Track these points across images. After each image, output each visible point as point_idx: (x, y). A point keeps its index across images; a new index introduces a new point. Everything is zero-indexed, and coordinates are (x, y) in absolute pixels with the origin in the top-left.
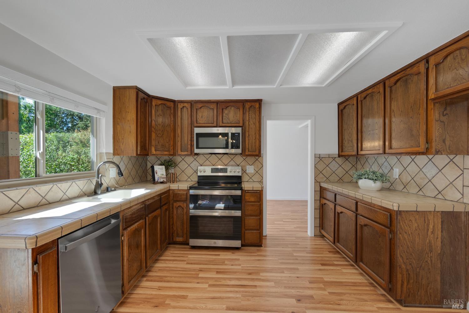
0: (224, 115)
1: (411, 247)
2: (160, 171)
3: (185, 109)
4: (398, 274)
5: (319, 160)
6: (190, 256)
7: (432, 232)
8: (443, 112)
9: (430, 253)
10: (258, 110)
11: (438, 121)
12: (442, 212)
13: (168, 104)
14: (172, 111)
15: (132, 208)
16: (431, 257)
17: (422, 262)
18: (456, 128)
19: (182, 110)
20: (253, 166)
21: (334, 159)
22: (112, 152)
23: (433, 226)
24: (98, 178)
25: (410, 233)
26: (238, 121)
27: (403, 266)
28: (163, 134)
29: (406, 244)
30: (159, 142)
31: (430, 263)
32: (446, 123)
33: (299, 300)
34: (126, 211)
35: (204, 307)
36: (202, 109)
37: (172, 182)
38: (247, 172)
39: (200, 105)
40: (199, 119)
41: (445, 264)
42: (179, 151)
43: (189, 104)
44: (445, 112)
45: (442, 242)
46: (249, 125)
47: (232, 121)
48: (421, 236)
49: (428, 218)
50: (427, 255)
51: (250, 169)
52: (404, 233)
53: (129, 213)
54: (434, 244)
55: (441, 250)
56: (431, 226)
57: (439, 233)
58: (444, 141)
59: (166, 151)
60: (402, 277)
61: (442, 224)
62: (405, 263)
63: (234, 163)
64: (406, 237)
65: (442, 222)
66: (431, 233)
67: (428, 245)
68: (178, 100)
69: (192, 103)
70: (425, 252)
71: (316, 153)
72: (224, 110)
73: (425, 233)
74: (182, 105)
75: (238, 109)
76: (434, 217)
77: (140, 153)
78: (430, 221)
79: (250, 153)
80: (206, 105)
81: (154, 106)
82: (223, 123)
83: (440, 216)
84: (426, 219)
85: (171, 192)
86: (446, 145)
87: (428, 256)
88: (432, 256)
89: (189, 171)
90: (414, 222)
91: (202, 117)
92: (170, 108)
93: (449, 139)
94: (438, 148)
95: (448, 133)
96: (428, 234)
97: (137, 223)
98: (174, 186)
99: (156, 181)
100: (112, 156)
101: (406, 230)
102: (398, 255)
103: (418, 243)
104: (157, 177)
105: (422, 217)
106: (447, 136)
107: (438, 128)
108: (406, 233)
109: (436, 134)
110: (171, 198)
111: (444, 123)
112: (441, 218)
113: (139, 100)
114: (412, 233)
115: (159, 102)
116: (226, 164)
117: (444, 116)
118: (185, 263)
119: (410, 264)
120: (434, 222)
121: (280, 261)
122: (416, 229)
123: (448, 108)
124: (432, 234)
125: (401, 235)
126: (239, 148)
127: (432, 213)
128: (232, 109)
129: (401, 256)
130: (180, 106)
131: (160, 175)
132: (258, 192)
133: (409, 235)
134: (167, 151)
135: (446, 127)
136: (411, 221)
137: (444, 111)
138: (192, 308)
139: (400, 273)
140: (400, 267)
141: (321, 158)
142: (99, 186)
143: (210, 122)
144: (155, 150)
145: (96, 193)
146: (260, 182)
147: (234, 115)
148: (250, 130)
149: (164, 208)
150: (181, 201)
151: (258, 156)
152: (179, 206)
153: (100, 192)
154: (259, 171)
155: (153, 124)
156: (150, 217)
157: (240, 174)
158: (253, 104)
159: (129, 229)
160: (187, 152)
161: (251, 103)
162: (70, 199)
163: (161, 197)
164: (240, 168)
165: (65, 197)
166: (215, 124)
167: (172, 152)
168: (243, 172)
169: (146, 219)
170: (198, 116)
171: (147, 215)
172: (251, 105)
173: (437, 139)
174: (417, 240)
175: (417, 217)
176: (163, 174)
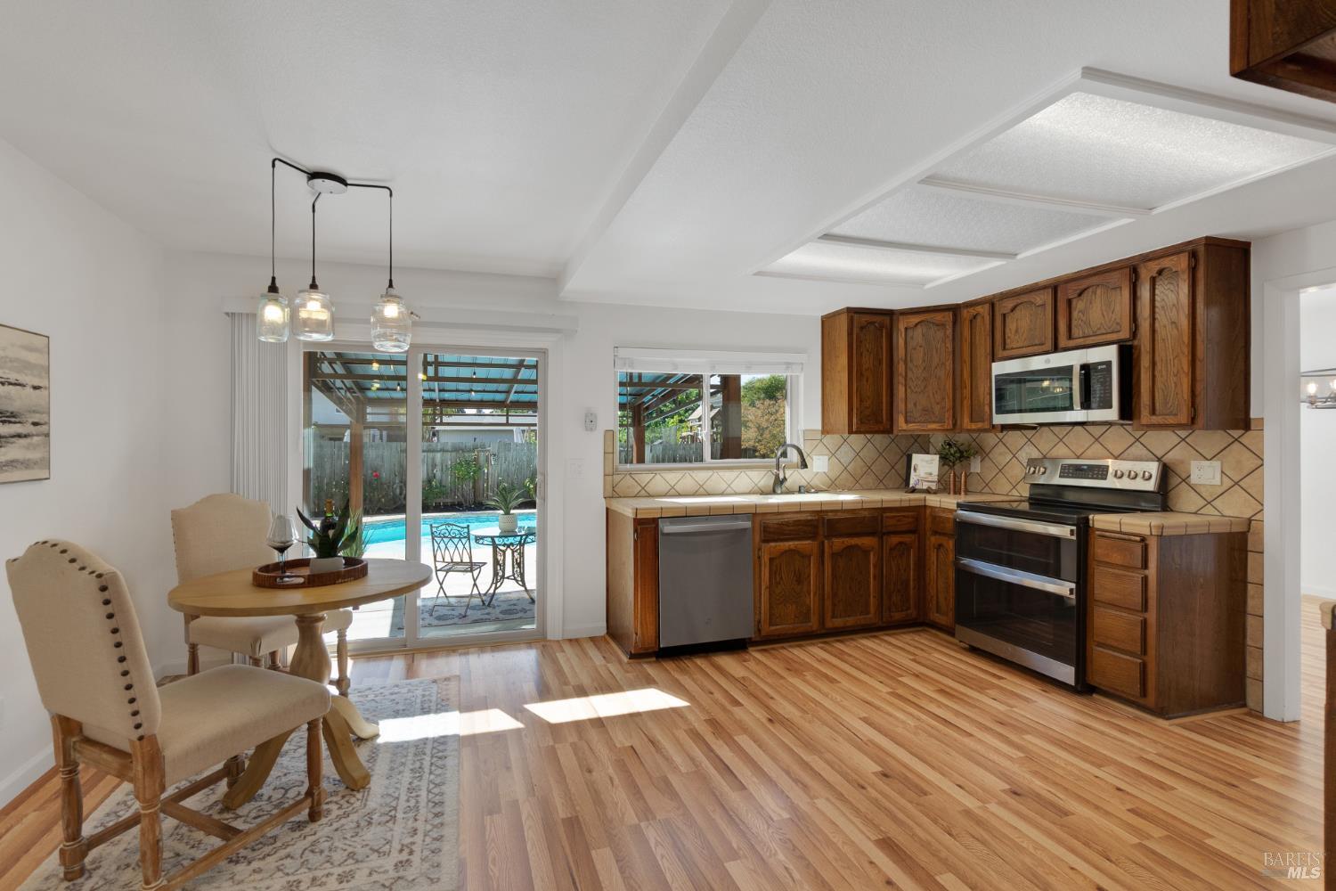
0: (1075, 314)
2: (926, 467)
3: (979, 319)
6: (938, 655)
10: (1186, 276)
13: (938, 317)
14: (949, 332)
15: (785, 516)
19: (973, 322)
20: (1216, 464)
22: (820, 428)
24: (779, 469)
26: (1118, 324)
28: (925, 387)
30: (915, 404)
33: (1016, 793)
34: (768, 517)
36: (1017, 311)
37: (952, 492)
38: (1194, 480)
39: (1010, 304)
40: (1009, 337)
42: (966, 420)
43: (987, 306)
46: (1154, 331)
47: (1099, 329)
51: (1204, 473)
53: (773, 520)
59: (934, 422)
63: (1145, 452)
68: (964, 303)
69: (992, 302)
72: (1075, 301)
74: (972, 311)
75: (1118, 291)
77: (857, 428)
79: (1155, 420)
80: (1024, 298)
81: (903, 330)
82: (1070, 338)
85: (928, 511)
89: (1015, 471)
91: (1017, 331)
92: (942, 325)
97: (796, 543)
98: (933, 501)
99: (911, 486)
100: (819, 436)
104: (915, 478)
110: (928, 525)
113: (855, 330)
115: (914, 320)
116: (1116, 454)
118: (912, 657)
126: (1110, 407)
128: (1099, 292)
130: (966, 314)
131: (923, 475)
132: (1133, 538)
134: (938, 422)
142: (779, 482)
143: (1037, 342)
144: (906, 422)
145: (774, 492)
146: (1250, 520)
147: (1104, 310)
148: (1159, 345)
149: (895, 540)
150: (944, 534)
151: (1236, 427)
152: (940, 546)
153: (779, 492)
154: (1247, 479)
155: (901, 368)
156: (839, 543)
157: (1150, 486)
158: (1166, 263)
159: (773, 544)
160: (983, 421)
161: (1157, 262)
162: (736, 494)
163: (882, 517)
164: (1153, 468)
165: (729, 490)
166: (1049, 345)
167: (948, 424)
168: (1174, 481)
169: (823, 543)
170: (1007, 331)
171: (829, 537)
172: (1158, 268)
176: (931, 474)
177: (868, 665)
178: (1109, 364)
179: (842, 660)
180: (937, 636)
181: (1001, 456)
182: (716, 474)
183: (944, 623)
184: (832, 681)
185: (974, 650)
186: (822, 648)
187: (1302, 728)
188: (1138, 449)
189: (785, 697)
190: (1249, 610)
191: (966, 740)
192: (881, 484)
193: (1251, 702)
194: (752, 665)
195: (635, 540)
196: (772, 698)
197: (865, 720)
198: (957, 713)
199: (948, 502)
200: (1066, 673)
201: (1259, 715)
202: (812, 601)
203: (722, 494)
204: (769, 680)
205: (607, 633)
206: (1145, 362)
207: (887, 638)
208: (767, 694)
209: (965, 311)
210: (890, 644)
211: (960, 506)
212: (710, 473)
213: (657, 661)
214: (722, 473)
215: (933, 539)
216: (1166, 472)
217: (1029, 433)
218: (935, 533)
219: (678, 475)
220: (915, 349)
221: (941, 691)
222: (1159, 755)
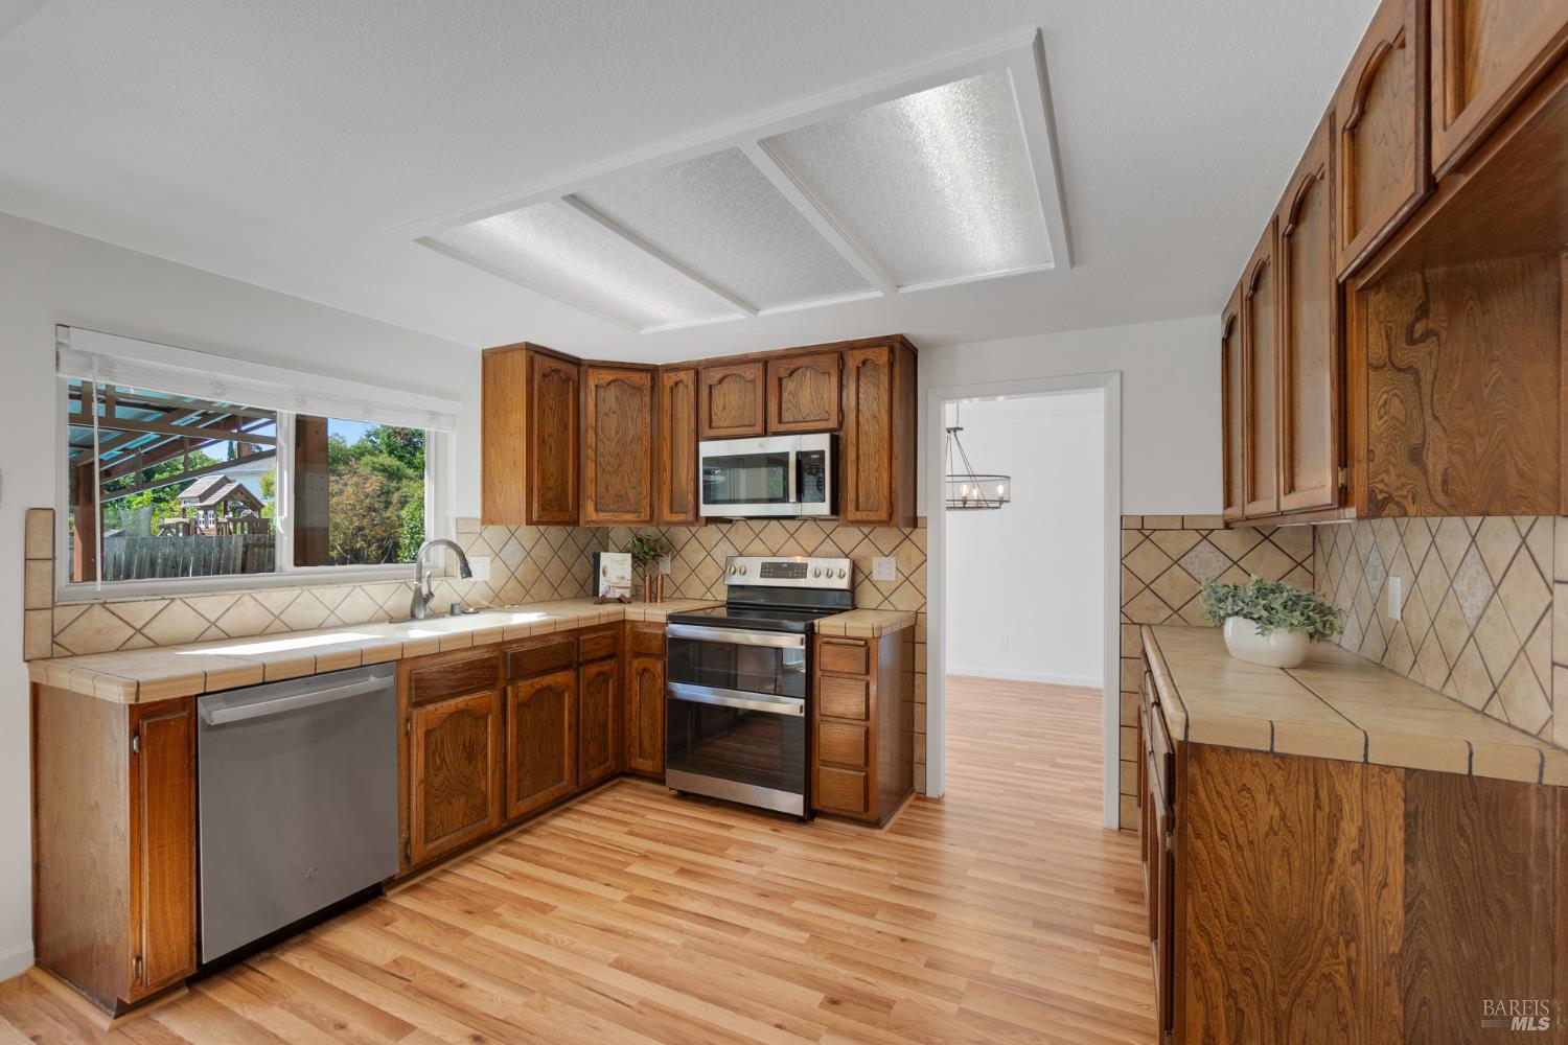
0: (785, 396)
1: (1249, 902)
2: (616, 569)
3: (681, 387)
4: (1191, 997)
5: (1140, 538)
6: (652, 816)
7: (1357, 856)
8: (1410, 330)
9: (1347, 944)
10: (886, 371)
11: (1384, 366)
12: (1409, 772)
13: (635, 378)
14: (647, 399)
15: (449, 658)
16: (1349, 962)
17: (1301, 974)
18: (1486, 391)
19: (675, 390)
20: (892, 559)
21: (1205, 535)
22: (478, 514)
23: (1361, 830)
24: (420, 579)
25: (1243, 840)
26: (826, 412)
27: (1213, 973)
28: (619, 465)
29: (1223, 883)
30: (607, 488)
31: (1346, 990)
32: (1427, 376)
33: (834, 1002)
34: (424, 662)
35: (567, 942)
36: (725, 385)
37: (647, 600)
38: (875, 577)
39: (717, 374)
40: (716, 414)
41: (1424, 1009)
42: (666, 510)
43: (692, 373)
44: (1419, 328)
45: (1408, 909)
46: (858, 423)
47: (808, 415)
48: (1297, 864)
49: (1332, 787)
50: (1328, 950)
51: (884, 570)
52: (1216, 836)
53: (430, 668)
54: (1368, 907)
55: (1407, 940)
56: (1350, 829)
57: (1391, 864)
58: (1416, 455)
59: (629, 512)
60: (1207, 1015)
61: (1407, 826)
62: (1220, 962)
63: (836, 549)
64: (1225, 854)
65: (1407, 815)
66: (1349, 857)
67: (1336, 906)
68: (663, 366)
69: (697, 369)
70: (1320, 936)
71: (1126, 513)
72: (784, 382)
73: (1319, 855)
74: (674, 376)
75: (827, 376)
76: (1364, 788)
77: (539, 517)
78: (1346, 807)
79: (859, 516)
80: (734, 370)
81: (593, 388)
82: (780, 422)
83: (1399, 789)
84: (1324, 794)
85: (628, 627)
86: (1425, 472)
87: (1337, 958)
88: (1353, 955)
89: (710, 571)
90: (1261, 797)
91: (724, 407)
92: (638, 389)
93: (1445, 446)
94: (1381, 486)
95: (1436, 418)
96: (1332, 860)
97: (466, 697)
98: (635, 612)
99: (600, 595)
100: (478, 528)
101: (1224, 823)
102: (1190, 923)
103: (1285, 888)
104: (606, 584)
105: (1302, 780)
106: (1435, 431)
107: (1385, 396)
108: (1223, 837)
109: (1372, 427)
110: (628, 645)
111: (1417, 373)
112: (1405, 800)
113: (537, 377)
114: (1251, 842)
115: (608, 376)
116: (810, 550)
117: (1412, 341)
118: (626, 829)
119: (1246, 971)
120: (1365, 815)
121: (897, 882)
122: (1271, 828)
123: (1439, 308)
124: (1354, 864)
125: (1199, 844)
126: (822, 500)
127: (1357, 769)
128: (808, 373)
129: (1201, 928)
130: (668, 380)
131: (614, 580)
132: (858, 642)
133: (1240, 847)
134: (633, 512)
135: (1426, 390)
136: (1248, 790)
137: (1417, 320)
138: (538, 937)
139: (1199, 998)
140: (1197, 974)
141: (1147, 533)
142: (422, 600)
143: (746, 423)
144: (596, 510)
145: (413, 617)
146: (917, 613)
147: (811, 394)
148: (862, 438)
149: (593, 669)
150: (651, 655)
151: (907, 526)
152: (645, 670)
153: (422, 616)
154: (914, 575)
155: (591, 437)
156: (526, 687)
157: (844, 584)
158: (870, 354)
159: (430, 707)
160: (686, 513)
161: (863, 351)
162: (346, 625)
163: (578, 640)
164: (845, 565)
165: (333, 620)
166: (759, 429)
167: (645, 515)
168: (861, 577)
169: (505, 691)
170: (714, 405)
171: (512, 681)
172: (861, 358)
173: (1379, 450)
174: (1278, 875)
175: (1278, 778)
176: (623, 578)
177: (581, 862)
178: (822, 453)
179: (538, 863)
180: (637, 787)
181: (693, 553)
182: (307, 593)
183: (650, 769)
184: (544, 909)
185: (685, 796)
186: (504, 853)
187: (946, 800)
188: (828, 546)
189: (483, 974)
190: (917, 699)
191: (746, 941)
192: (555, 595)
193: (917, 787)
194: (401, 926)
195: (133, 754)
196: (462, 986)
197: (618, 965)
198: (717, 901)
199: (655, 613)
200: (792, 802)
201: (923, 797)
202: (490, 783)
203: (320, 628)
204: (444, 949)
205: (38, 964)
206: (851, 455)
207: (586, 808)
208: (450, 980)
209: (665, 375)
210: (592, 815)
211: (674, 618)
212: (296, 591)
213: (194, 994)
214: (317, 591)
215: (635, 663)
216: (855, 568)
217: (725, 527)
218: (638, 655)
219: (227, 599)
220: (607, 415)
221: (682, 872)
222: (901, 875)
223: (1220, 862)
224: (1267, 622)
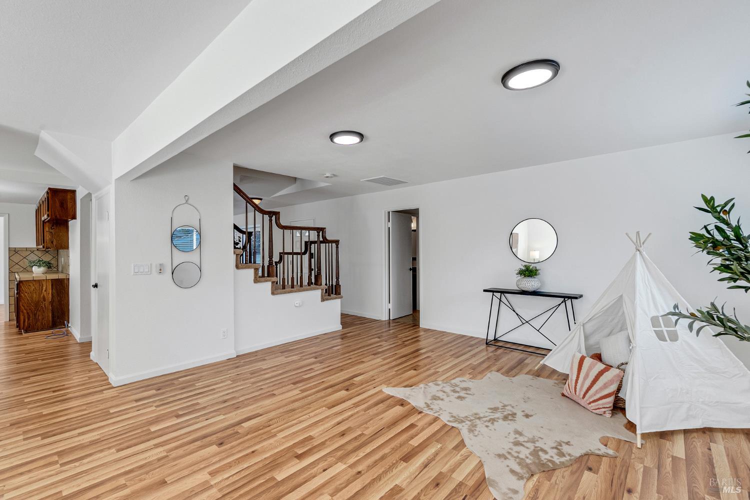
1: (30, 301)
4: (21, 316)
5: (15, 253)
7: (45, 291)
8: (51, 228)
9: (44, 302)
11: (48, 231)
12: (52, 280)
16: (45, 304)
17: (38, 307)
21: (32, 252)
23: (46, 288)
27: (25, 311)
29: (26, 299)
31: (44, 307)
44: (53, 228)
45: (52, 296)
48: (37, 294)
50: (42, 303)
54: (47, 297)
55: (52, 299)
56: (44, 288)
57: (50, 291)
58: (52, 242)
60: (24, 318)
65: (52, 285)
67: (43, 298)
71: (11, 246)
73: (40, 292)
76: (46, 283)
78: (44, 285)
84: (41, 284)
86: (53, 244)
90: (32, 286)
94: (48, 246)
96: (42, 292)
101: (26, 291)
102: (21, 306)
103: (35, 297)
105: (38, 283)
106: (54, 240)
107: (48, 235)
108: (26, 293)
109: (47, 239)
111: (52, 232)
112: (51, 283)
119: (30, 310)
120: (46, 285)
122: (33, 290)
123: (55, 225)
125: (22, 295)
127: (45, 280)
129: (23, 306)
133: (29, 294)
135: (53, 235)
136: (30, 285)
140: (22, 313)
141: (17, 251)
173: (48, 241)
174: (34, 295)
175: (34, 283)
223: (26, 296)
224: (39, 266)
